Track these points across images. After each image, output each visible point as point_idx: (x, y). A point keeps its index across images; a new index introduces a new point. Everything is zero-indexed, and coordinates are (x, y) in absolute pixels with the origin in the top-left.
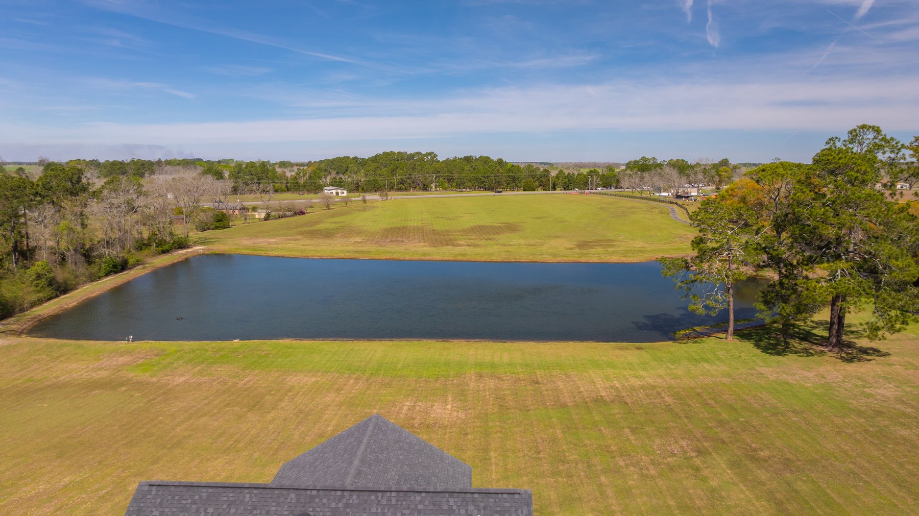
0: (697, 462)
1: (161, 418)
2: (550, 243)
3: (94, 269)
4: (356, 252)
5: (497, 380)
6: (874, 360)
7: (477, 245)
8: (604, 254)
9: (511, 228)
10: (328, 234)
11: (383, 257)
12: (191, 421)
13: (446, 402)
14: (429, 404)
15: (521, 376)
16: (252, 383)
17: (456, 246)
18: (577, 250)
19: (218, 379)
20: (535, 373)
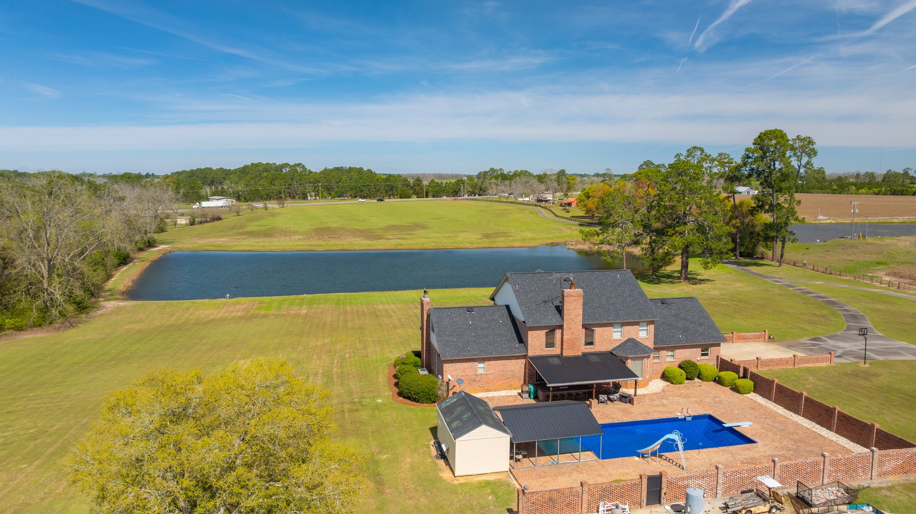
2: (461, 235)
7: (405, 238)
8: (507, 241)
9: (420, 226)
10: (266, 234)
17: (389, 239)
18: (486, 240)
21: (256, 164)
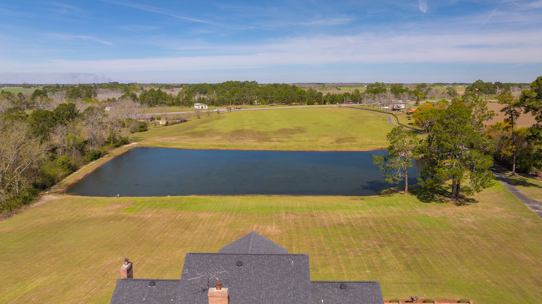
0: (379, 250)
1: (147, 233)
2: (322, 139)
3: (85, 158)
4: (218, 146)
5: (295, 215)
6: (471, 204)
7: (283, 141)
8: (350, 146)
9: (300, 130)
10: (201, 135)
11: (233, 148)
12: (161, 235)
13: (272, 225)
14: (265, 226)
15: (306, 213)
16: (182, 217)
17: (271, 142)
18: (336, 144)
19: (166, 215)
20: (312, 211)
21: (229, 82)
